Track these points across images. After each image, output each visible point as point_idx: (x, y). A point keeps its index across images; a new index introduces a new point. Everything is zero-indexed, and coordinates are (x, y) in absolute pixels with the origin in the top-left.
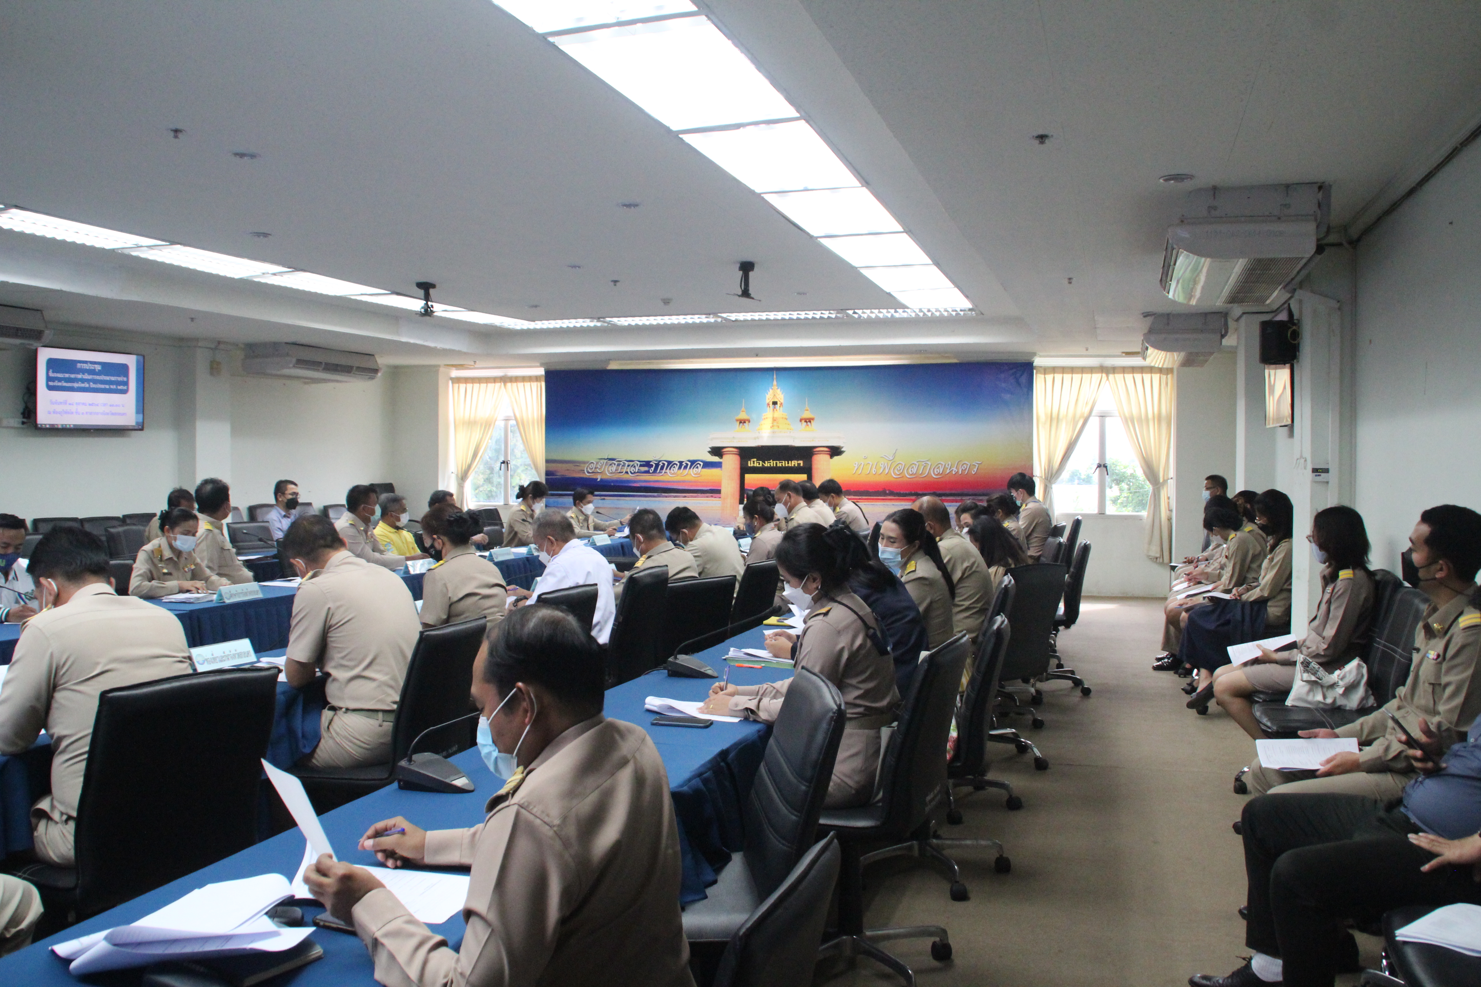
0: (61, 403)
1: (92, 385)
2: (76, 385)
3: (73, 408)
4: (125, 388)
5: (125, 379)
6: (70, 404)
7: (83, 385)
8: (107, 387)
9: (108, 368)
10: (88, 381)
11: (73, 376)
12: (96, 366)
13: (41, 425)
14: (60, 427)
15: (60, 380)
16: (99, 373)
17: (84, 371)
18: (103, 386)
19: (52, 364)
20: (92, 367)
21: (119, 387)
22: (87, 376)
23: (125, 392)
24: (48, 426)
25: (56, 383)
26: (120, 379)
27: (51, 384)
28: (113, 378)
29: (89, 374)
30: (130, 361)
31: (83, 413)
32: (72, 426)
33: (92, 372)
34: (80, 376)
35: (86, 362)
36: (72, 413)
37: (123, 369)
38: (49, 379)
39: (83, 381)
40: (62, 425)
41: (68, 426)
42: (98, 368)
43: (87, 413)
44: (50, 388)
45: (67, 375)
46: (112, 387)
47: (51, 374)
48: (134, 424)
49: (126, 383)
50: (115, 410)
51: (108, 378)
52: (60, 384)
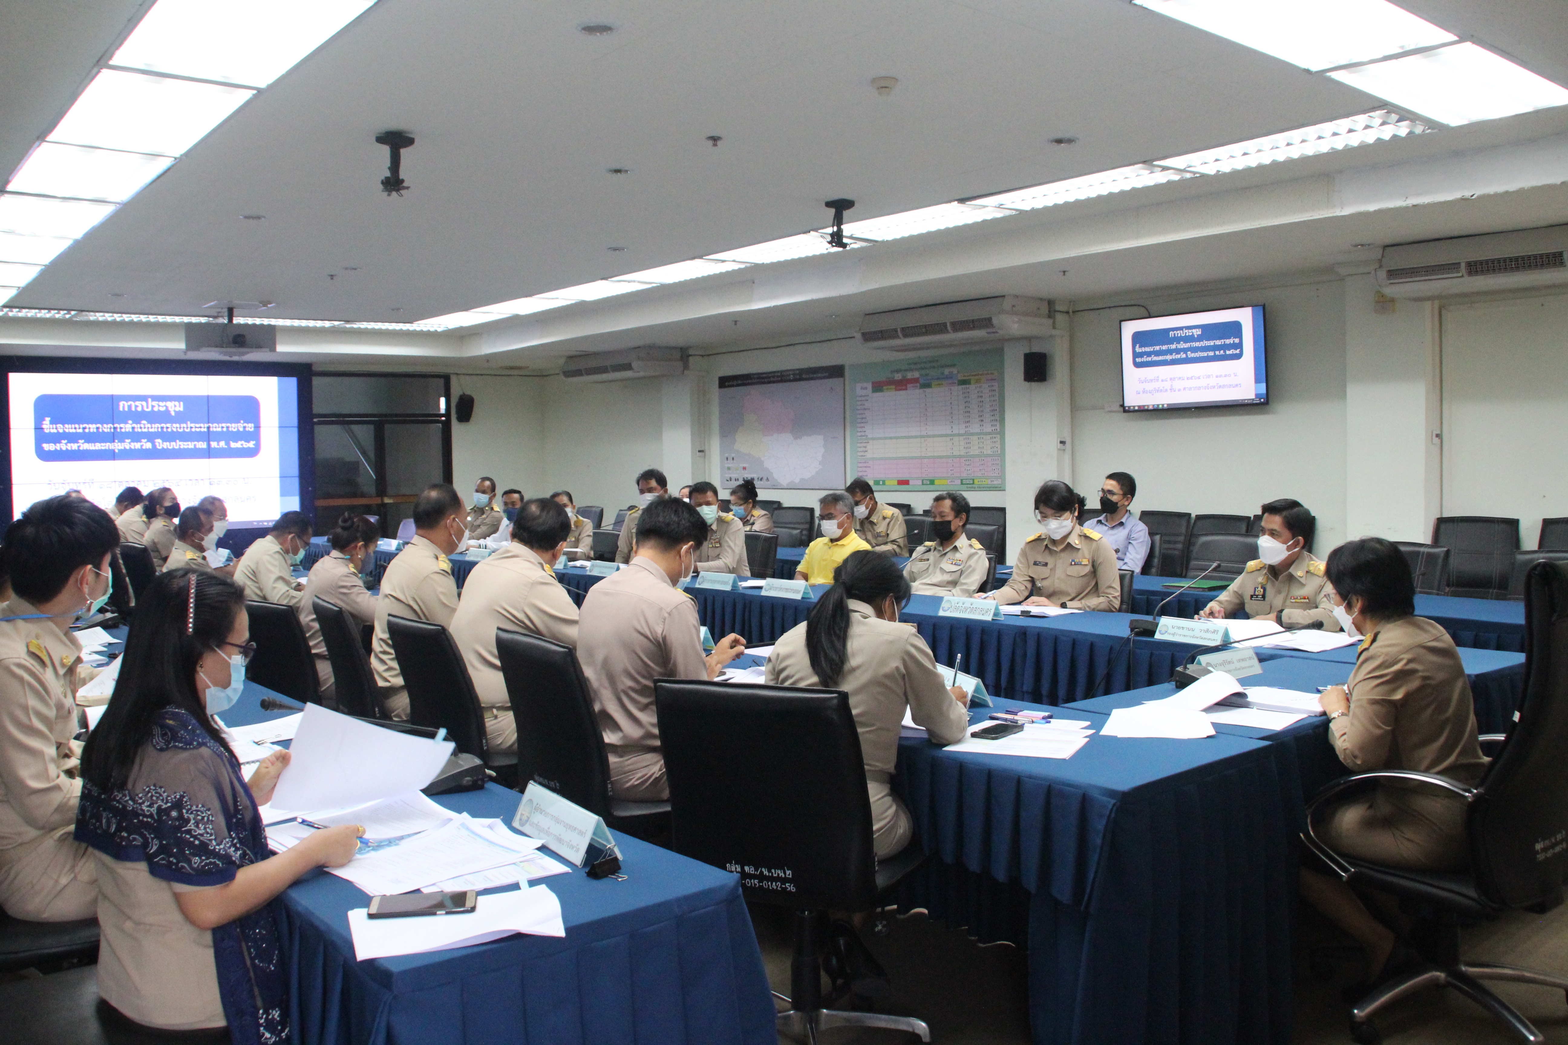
0: (1151, 380)
1: (1191, 355)
2: (1169, 357)
3: (1167, 385)
4: (1238, 351)
5: (1237, 341)
6: (1162, 381)
7: (1178, 356)
8: (1211, 354)
9: (1210, 331)
10: (1185, 351)
11: (1164, 347)
12: (1194, 331)
13: (1129, 407)
14: (1151, 408)
15: (1149, 354)
16: (1200, 338)
17: (1178, 340)
18: (1205, 354)
19: (1138, 338)
20: (1188, 333)
21: (1228, 352)
22: (1182, 345)
23: (1238, 356)
24: (1136, 408)
25: (1145, 359)
26: (1231, 341)
27: (1138, 360)
28: (1218, 342)
29: (1185, 342)
30: (1244, 316)
31: (1179, 390)
32: (1165, 406)
33: (1190, 339)
34: (1173, 346)
35: (1181, 329)
36: (1166, 390)
37: (1235, 328)
38: (1135, 355)
39: (1178, 351)
40: (1153, 405)
41: (1160, 406)
42: (1197, 332)
43: (1184, 389)
44: (1137, 365)
45: (1157, 348)
46: (1217, 353)
47: (1138, 350)
48: (1253, 397)
49: (1240, 346)
50: (1222, 381)
51: (1212, 343)
52: (1149, 359)
